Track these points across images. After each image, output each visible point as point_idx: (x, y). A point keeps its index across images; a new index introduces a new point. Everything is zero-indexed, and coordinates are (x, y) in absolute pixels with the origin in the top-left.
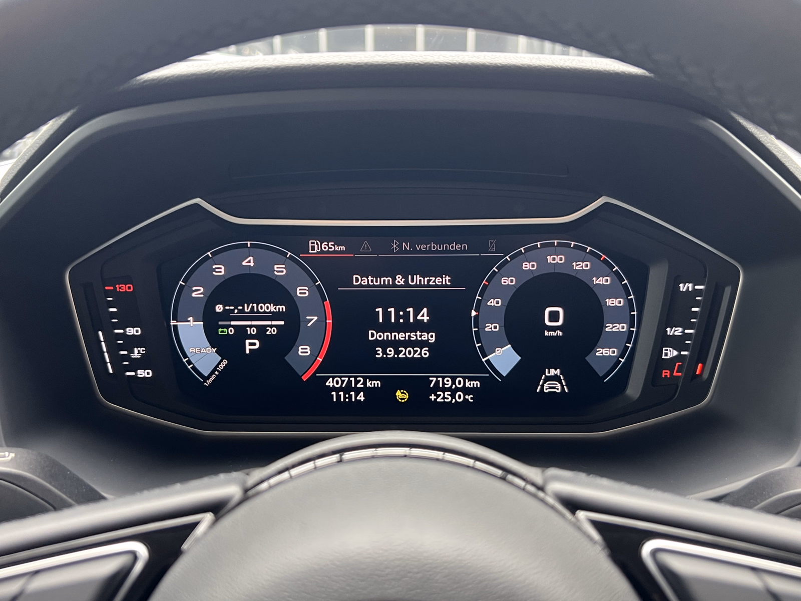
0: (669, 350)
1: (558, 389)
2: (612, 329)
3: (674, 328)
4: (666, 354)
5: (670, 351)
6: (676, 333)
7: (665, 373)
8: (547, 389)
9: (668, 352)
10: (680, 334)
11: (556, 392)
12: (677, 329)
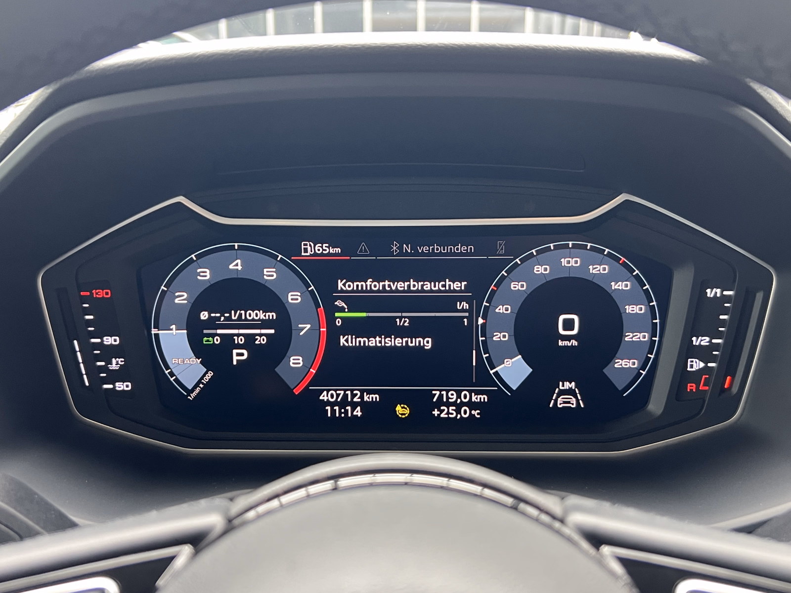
0: (694, 361)
1: (573, 404)
2: (632, 338)
3: (700, 338)
4: (692, 366)
5: (696, 362)
6: (702, 343)
7: (691, 386)
8: (560, 404)
9: (694, 363)
10: (708, 344)
11: (570, 407)
12: (703, 338)
